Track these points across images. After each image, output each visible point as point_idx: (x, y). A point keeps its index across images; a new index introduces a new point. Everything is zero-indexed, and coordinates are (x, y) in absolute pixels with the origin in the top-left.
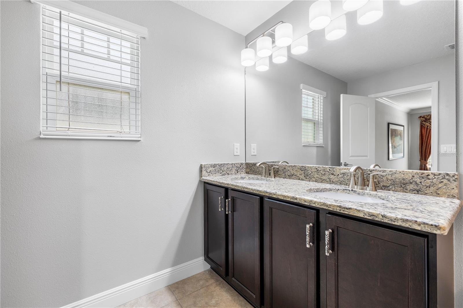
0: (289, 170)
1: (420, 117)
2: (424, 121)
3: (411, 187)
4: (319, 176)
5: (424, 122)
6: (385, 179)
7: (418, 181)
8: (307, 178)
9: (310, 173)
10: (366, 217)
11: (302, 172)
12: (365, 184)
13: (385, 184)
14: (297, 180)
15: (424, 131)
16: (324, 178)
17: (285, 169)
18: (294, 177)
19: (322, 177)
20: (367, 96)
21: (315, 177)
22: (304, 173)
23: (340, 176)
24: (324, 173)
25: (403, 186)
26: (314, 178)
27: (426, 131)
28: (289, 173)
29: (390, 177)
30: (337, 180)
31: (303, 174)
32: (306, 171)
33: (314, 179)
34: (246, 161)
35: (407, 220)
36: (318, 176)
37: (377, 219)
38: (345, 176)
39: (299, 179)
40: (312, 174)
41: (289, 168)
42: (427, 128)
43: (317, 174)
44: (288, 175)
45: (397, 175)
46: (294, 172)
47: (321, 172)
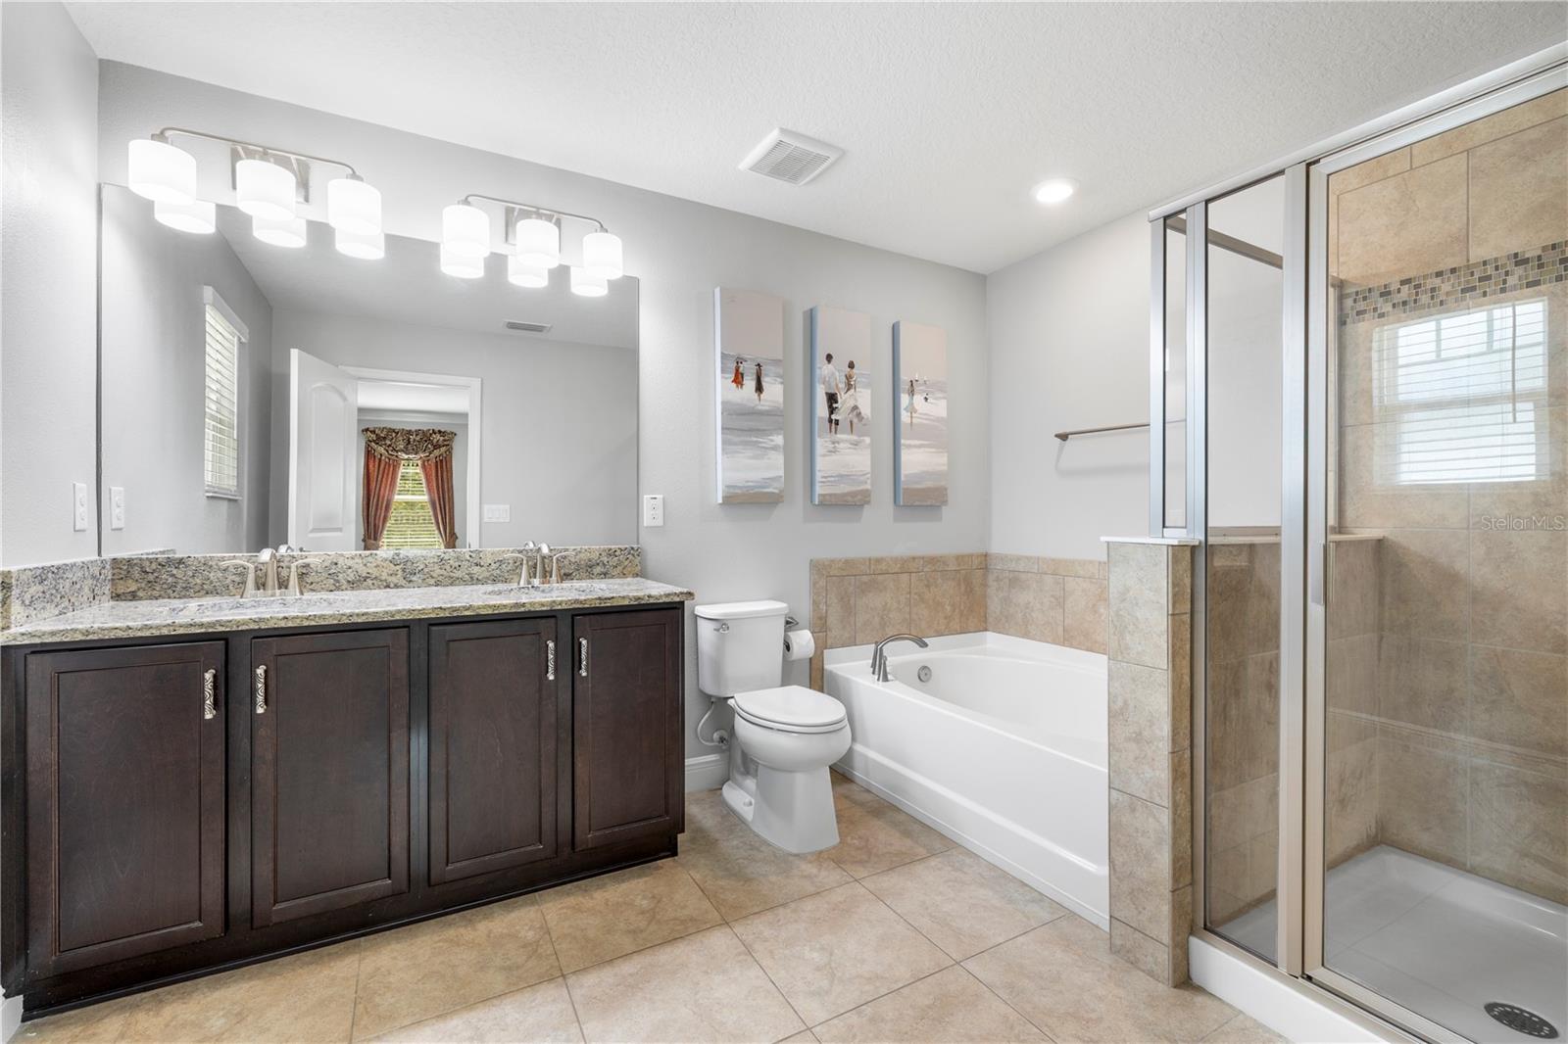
0: (350, 568)
1: (367, 430)
2: (374, 441)
3: (598, 570)
4: (445, 573)
5: (373, 444)
6: (566, 562)
7: (605, 559)
8: (410, 581)
9: (422, 567)
10: (632, 603)
11: (398, 567)
12: (546, 575)
13: (567, 571)
14: (380, 588)
15: (374, 466)
16: (458, 574)
17: (336, 564)
18: (369, 582)
19: (451, 574)
20: (337, 366)
21: (434, 575)
22: (404, 570)
23: (494, 566)
24: (457, 564)
25: (589, 570)
26: (432, 577)
27: (377, 466)
28: (352, 575)
29: (573, 560)
30: (487, 574)
31: (400, 573)
32: (409, 564)
33: (432, 581)
34: (99, 554)
35: (669, 595)
36: (443, 572)
37: (643, 602)
38: (504, 566)
39: (388, 586)
40: (426, 570)
41: (350, 563)
42: (380, 460)
43: (441, 569)
44: (349, 582)
45: (582, 555)
46: (370, 571)
47: (451, 562)
